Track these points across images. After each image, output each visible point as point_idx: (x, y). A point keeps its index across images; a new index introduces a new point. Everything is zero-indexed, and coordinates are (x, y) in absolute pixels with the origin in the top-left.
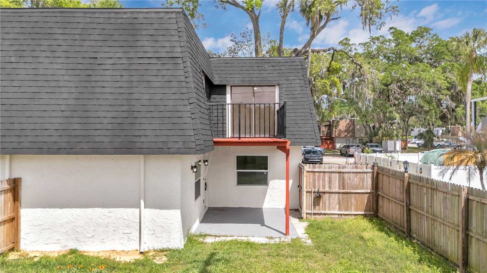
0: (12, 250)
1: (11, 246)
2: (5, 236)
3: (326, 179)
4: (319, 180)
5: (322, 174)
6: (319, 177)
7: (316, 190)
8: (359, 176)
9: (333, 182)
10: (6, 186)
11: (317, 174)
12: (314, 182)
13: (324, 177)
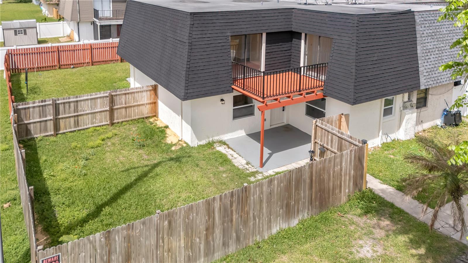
0: (155, 116)
1: (154, 114)
2: (151, 109)
3: (329, 137)
4: (325, 136)
5: (327, 132)
6: (325, 133)
7: (322, 144)
8: (352, 146)
9: (334, 142)
10: (151, 88)
11: (323, 130)
12: (322, 136)
13: (328, 135)
